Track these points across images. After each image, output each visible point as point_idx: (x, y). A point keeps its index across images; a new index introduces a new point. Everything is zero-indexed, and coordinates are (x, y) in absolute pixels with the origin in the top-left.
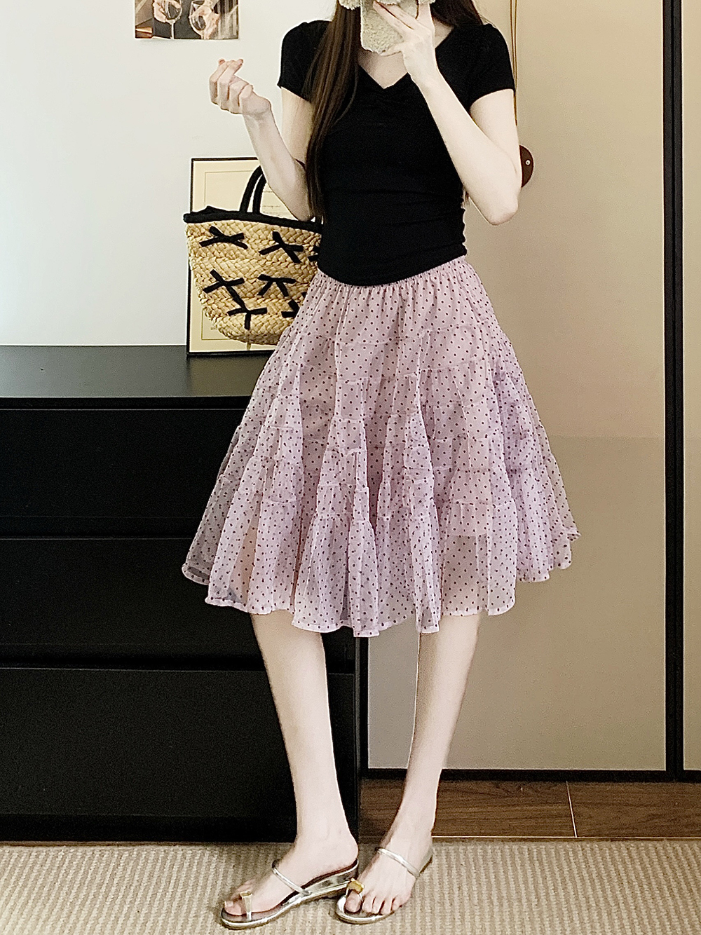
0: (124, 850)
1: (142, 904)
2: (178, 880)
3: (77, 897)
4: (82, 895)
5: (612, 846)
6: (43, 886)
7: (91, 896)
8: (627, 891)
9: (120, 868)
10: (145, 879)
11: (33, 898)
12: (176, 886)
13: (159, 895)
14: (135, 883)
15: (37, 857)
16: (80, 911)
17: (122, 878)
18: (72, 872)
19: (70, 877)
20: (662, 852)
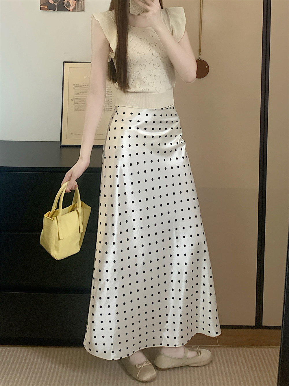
1: (38, 370)
4: (13, 367)
7: (17, 368)
9: (29, 356)
10: (39, 361)
14: (35, 362)
16: (12, 374)
17: (30, 360)
18: (9, 357)
19: (8, 360)
20: (252, 352)
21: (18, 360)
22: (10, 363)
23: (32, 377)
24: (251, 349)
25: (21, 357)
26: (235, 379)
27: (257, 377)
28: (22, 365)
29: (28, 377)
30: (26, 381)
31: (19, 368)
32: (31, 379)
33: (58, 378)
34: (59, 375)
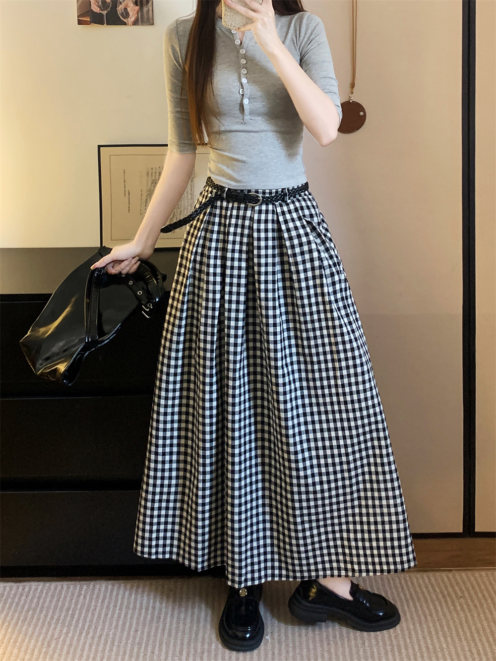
0: (84, 584)
1: (98, 621)
2: (122, 604)
3: (52, 618)
4: (56, 617)
5: (418, 576)
6: (28, 611)
7: (62, 617)
8: (431, 607)
9: (82, 597)
10: (99, 604)
11: (21, 620)
12: (121, 609)
13: (109, 616)
14: (92, 608)
15: (23, 589)
16: (55, 628)
17: (83, 604)
18: (48, 600)
19: (46, 604)
20: (453, 580)
21: (63, 605)
22: (51, 611)
23: (88, 633)
24: (450, 575)
25: (68, 599)
26: (429, 628)
27: (464, 621)
28: (70, 612)
29: (81, 633)
30: (79, 640)
31: (66, 617)
32: (86, 638)
33: (132, 633)
34: (133, 629)
